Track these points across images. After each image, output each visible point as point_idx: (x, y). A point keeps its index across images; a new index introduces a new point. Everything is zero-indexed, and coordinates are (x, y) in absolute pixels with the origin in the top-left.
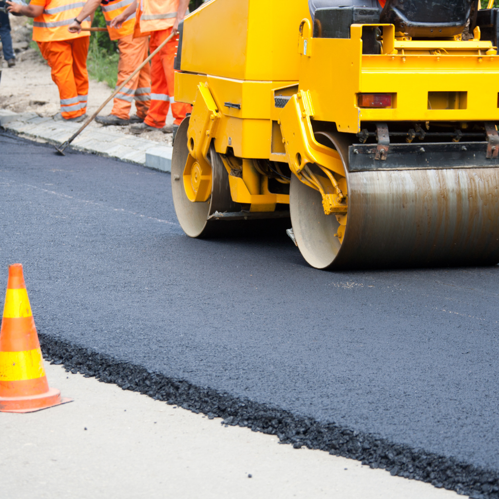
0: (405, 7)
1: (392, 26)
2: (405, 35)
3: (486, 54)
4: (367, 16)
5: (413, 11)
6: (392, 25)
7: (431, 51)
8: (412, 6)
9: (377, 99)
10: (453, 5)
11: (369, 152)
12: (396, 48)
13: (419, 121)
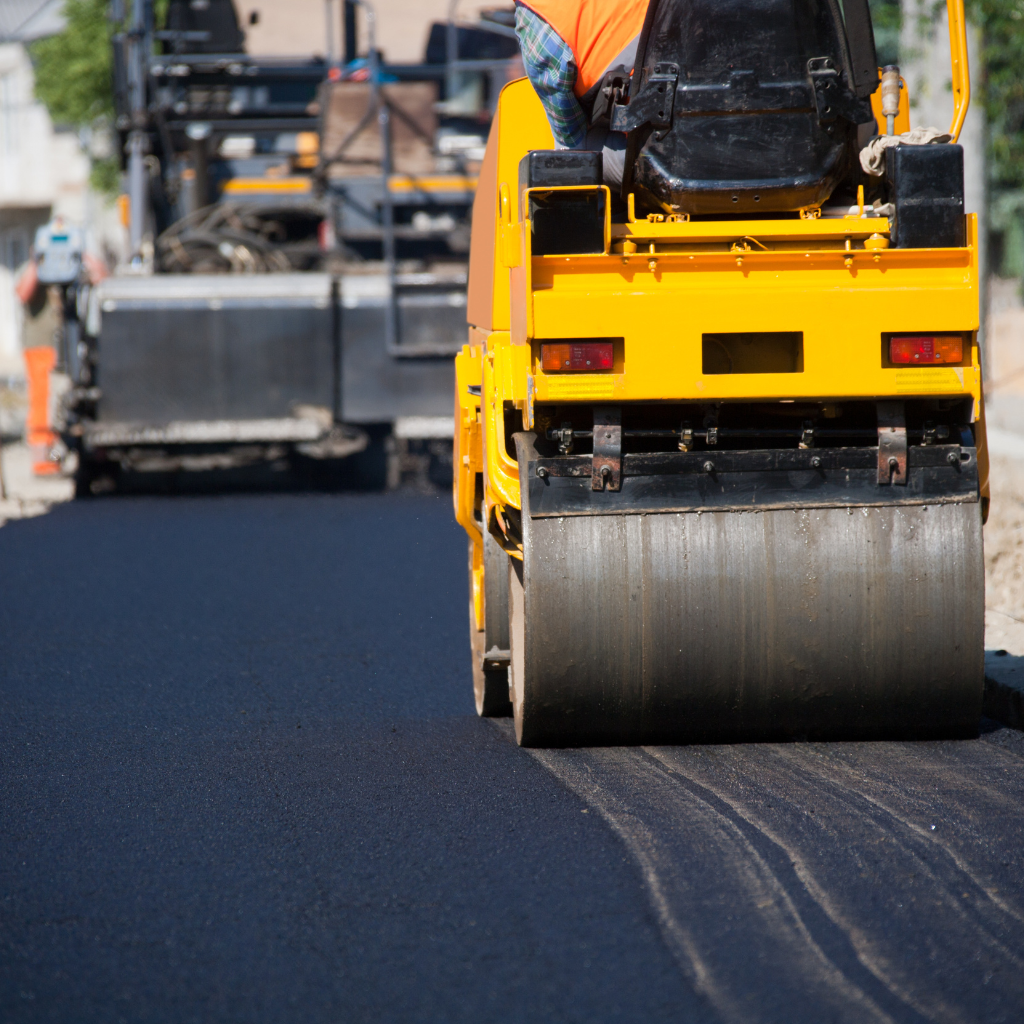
0: (665, 149)
1: (605, 191)
2: (674, 210)
3: (864, 248)
4: (566, 171)
5: (684, 156)
6: (603, 187)
7: (726, 243)
8: (679, 144)
9: (578, 351)
10: (781, 139)
11: (576, 473)
12: (632, 240)
13: (684, 400)
